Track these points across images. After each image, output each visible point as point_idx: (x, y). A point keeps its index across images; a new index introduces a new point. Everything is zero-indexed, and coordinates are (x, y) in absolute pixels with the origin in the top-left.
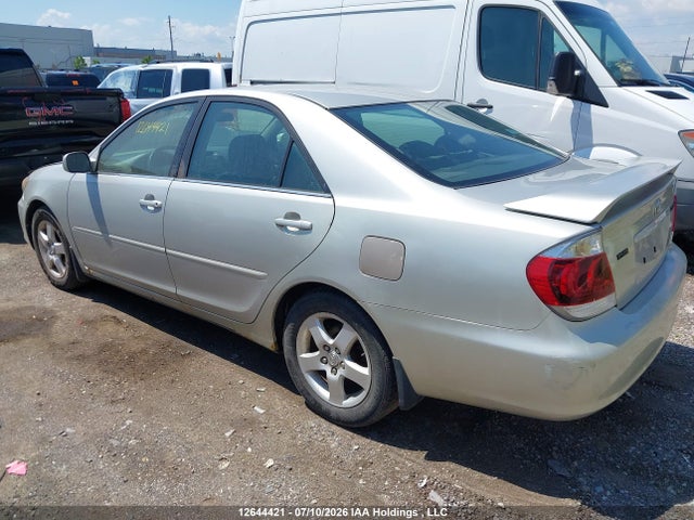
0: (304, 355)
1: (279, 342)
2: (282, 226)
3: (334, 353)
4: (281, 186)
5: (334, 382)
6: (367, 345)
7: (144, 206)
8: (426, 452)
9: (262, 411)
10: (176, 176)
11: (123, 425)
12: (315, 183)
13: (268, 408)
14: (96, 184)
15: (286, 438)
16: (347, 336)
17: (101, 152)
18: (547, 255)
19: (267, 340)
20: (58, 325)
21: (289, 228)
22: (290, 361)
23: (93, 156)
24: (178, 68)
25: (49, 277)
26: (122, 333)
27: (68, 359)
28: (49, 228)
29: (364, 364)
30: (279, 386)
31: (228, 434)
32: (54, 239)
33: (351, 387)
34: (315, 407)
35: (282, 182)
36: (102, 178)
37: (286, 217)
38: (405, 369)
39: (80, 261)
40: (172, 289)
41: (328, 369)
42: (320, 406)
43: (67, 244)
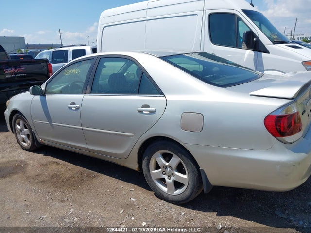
0: (153, 172)
1: (140, 166)
2: (141, 112)
3: (169, 169)
4: (138, 93)
5: (169, 183)
6: (186, 164)
7: (70, 108)
8: (217, 212)
9: (135, 200)
10: (86, 93)
11: (69, 212)
12: (156, 90)
13: (137, 198)
14: (45, 100)
15: (149, 212)
16: (175, 160)
17: (46, 85)
18: (273, 114)
19: (134, 166)
20: (29, 168)
21: (144, 112)
22: (146, 175)
23: (43, 87)
24: (71, 49)
25: (21, 146)
26: (60, 168)
27: (37, 183)
28: (21, 122)
29: (184, 173)
30: (140, 188)
31: (121, 212)
32: (24, 127)
33: (178, 185)
34: (160, 196)
35: (139, 91)
36: (48, 97)
37: (143, 107)
38: (206, 173)
39: (37, 137)
40: (85, 146)
41: (166, 177)
42: (163, 195)
43: (30, 129)
